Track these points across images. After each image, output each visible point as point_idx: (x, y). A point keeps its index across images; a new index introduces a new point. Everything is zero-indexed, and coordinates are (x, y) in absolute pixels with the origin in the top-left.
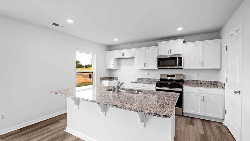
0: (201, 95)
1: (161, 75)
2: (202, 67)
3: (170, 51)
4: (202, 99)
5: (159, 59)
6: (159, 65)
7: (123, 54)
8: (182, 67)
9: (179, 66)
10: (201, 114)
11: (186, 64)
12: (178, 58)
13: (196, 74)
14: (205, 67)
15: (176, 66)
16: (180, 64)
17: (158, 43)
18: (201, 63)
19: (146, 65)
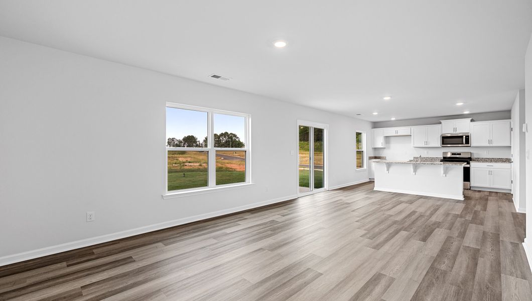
0: (489, 169)
1: (444, 153)
2: (491, 145)
3: (455, 129)
4: (490, 173)
5: (443, 137)
6: (443, 144)
7: (397, 132)
8: (469, 145)
9: (466, 144)
10: (489, 187)
11: (474, 142)
12: (464, 137)
13: (486, 151)
14: (494, 145)
15: (463, 144)
16: (467, 141)
17: (441, 121)
18: (490, 142)
19: (426, 143)
